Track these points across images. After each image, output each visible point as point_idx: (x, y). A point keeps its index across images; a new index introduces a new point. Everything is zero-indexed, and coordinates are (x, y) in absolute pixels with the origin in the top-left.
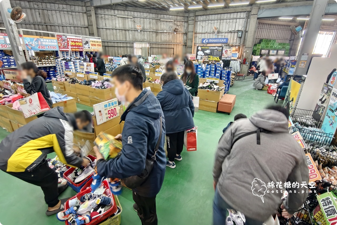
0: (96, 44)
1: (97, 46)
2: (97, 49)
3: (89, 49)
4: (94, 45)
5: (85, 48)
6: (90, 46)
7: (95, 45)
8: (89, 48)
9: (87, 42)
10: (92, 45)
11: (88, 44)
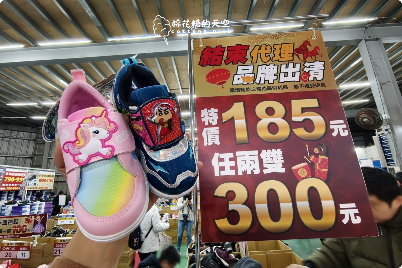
0: (47, 178)
1: (47, 181)
2: (47, 186)
3: (35, 186)
4: (42, 181)
5: (28, 185)
6: (37, 183)
7: (44, 180)
8: (35, 184)
9: (34, 177)
10: (40, 180)
11: (34, 180)
